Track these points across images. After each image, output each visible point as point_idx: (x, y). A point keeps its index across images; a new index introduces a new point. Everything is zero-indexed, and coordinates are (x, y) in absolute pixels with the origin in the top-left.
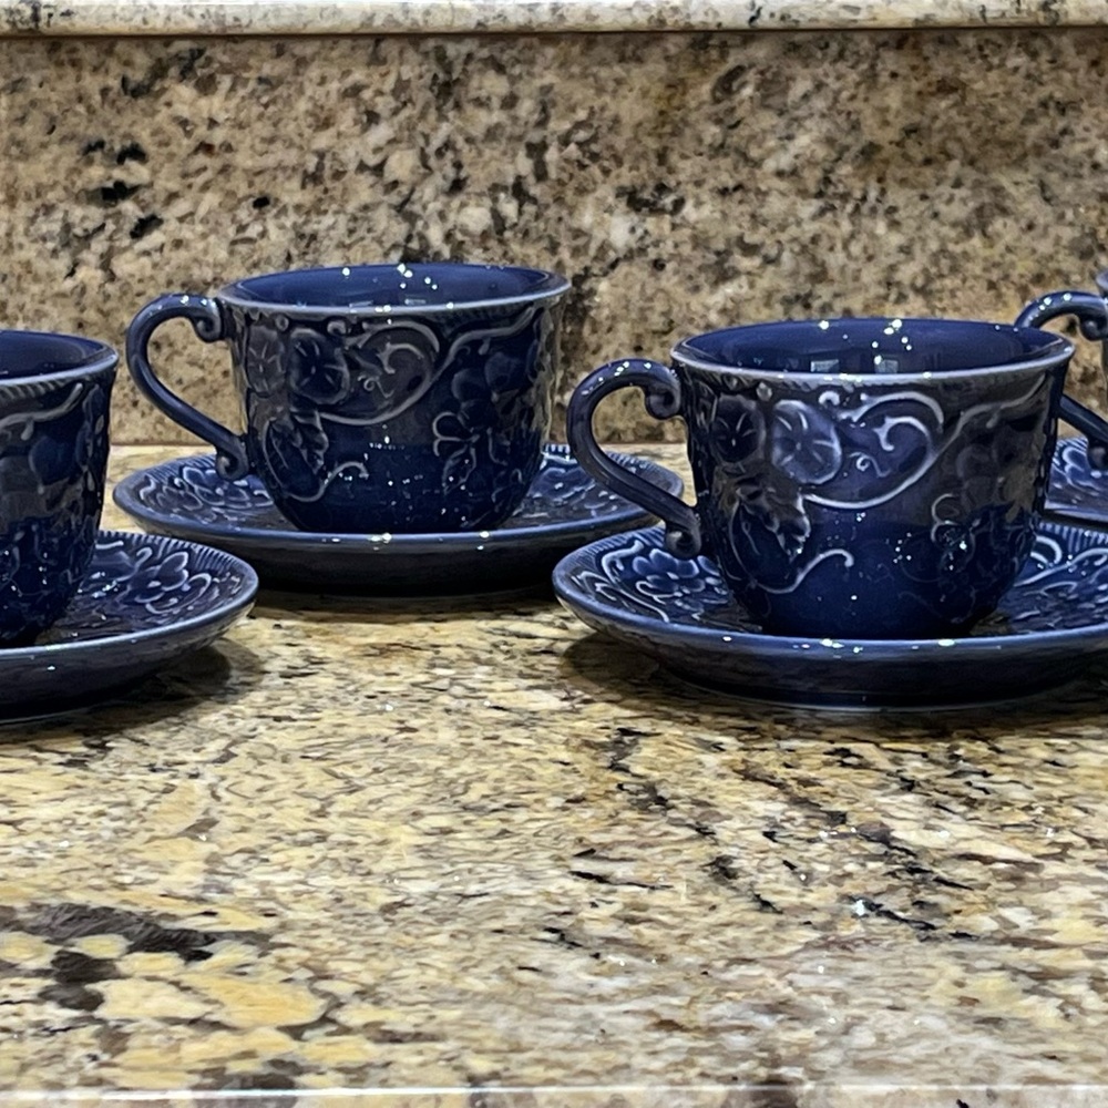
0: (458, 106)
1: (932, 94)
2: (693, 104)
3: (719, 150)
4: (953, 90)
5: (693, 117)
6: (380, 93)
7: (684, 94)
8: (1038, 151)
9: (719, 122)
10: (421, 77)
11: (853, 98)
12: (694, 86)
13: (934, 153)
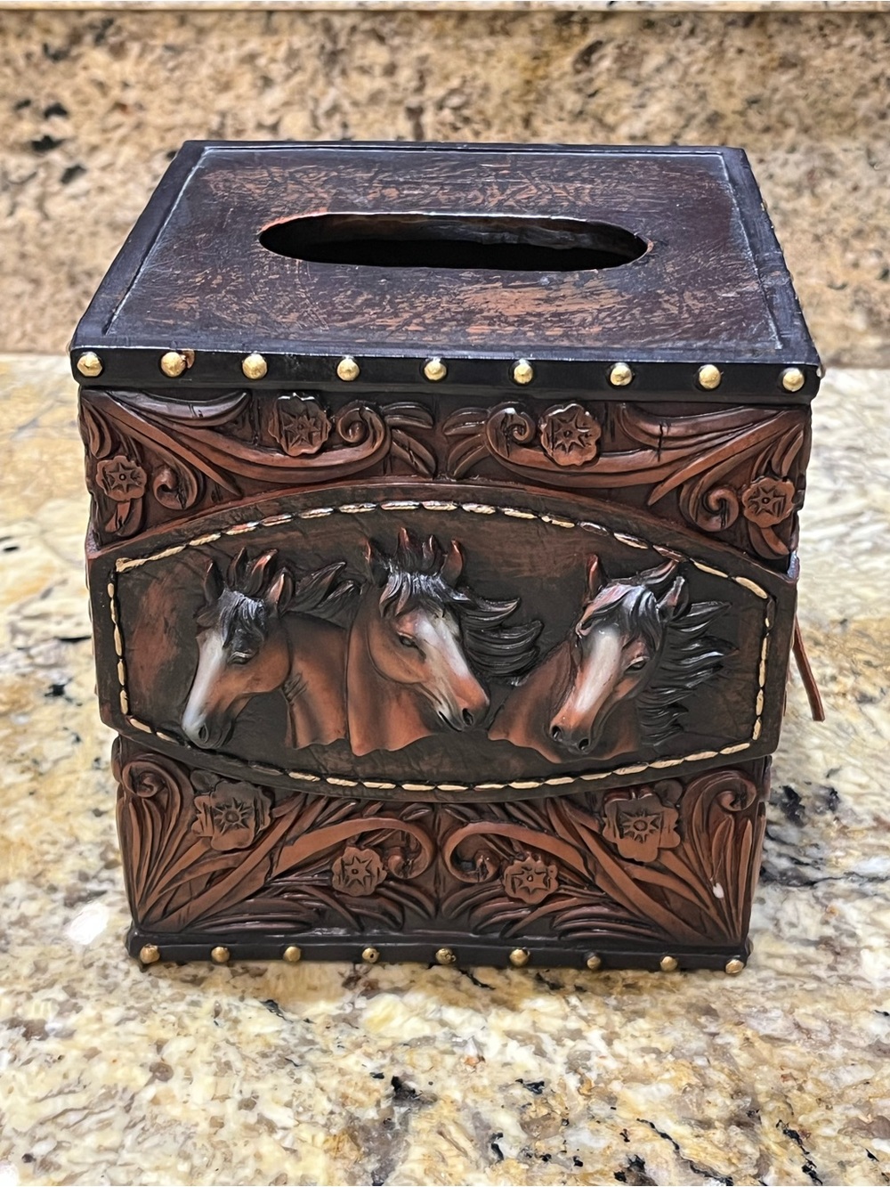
0: (344, 73)
1: (774, 69)
2: (556, 74)
3: (579, 115)
4: (794, 65)
5: (556, 86)
6: (273, 60)
7: (548, 65)
8: (867, 121)
9: (579, 91)
10: (309, 46)
11: (701, 71)
12: (558, 58)
13: (773, 121)
